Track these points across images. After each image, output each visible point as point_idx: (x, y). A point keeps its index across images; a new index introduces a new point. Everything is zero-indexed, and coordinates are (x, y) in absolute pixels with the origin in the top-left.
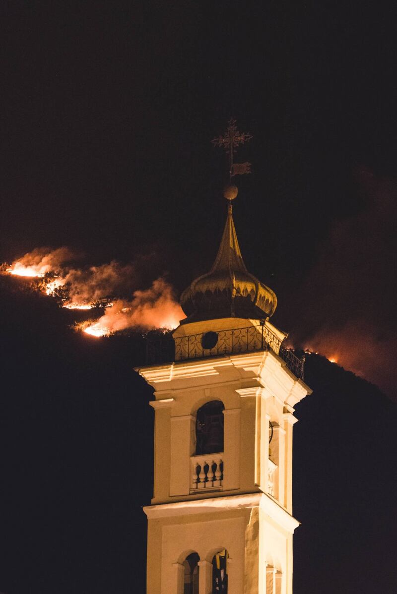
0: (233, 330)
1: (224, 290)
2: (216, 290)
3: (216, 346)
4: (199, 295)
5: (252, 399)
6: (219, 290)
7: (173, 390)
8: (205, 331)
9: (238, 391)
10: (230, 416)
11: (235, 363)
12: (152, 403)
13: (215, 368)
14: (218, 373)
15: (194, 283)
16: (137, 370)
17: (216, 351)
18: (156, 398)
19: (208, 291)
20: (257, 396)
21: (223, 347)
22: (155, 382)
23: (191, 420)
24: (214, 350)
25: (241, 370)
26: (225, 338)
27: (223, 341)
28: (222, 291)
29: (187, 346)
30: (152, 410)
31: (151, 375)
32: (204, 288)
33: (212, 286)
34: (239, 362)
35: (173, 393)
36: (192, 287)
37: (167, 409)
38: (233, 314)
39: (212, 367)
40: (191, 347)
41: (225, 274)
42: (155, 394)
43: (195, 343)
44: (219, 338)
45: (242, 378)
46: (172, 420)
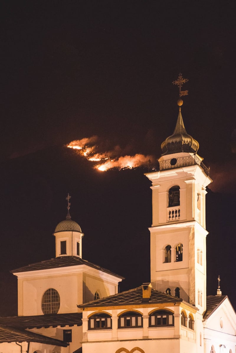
0: (183, 158)
1: (179, 142)
2: (175, 142)
3: (176, 164)
4: (169, 144)
5: (191, 185)
6: (177, 142)
7: (159, 182)
8: (172, 158)
9: (186, 181)
10: (182, 191)
11: (184, 170)
12: (151, 187)
13: (176, 173)
14: (177, 175)
15: (167, 139)
16: (145, 175)
17: (176, 166)
18: (153, 185)
19: (173, 142)
20: (193, 183)
21: (179, 164)
22: (152, 179)
23: (167, 194)
24: (176, 165)
25: (186, 173)
26: (180, 160)
27: (179, 162)
28: (178, 142)
29: (165, 164)
30: (151, 190)
31: (150, 176)
32: (171, 141)
33: (174, 140)
34: (186, 170)
35: (159, 183)
36: (166, 141)
37: (157, 190)
38: (183, 151)
39: (175, 172)
40: (167, 164)
41: (179, 135)
42: (152, 184)
43: (168, 163)
44: (178, 161)
45: (187, 176)
46: (159, 194)
